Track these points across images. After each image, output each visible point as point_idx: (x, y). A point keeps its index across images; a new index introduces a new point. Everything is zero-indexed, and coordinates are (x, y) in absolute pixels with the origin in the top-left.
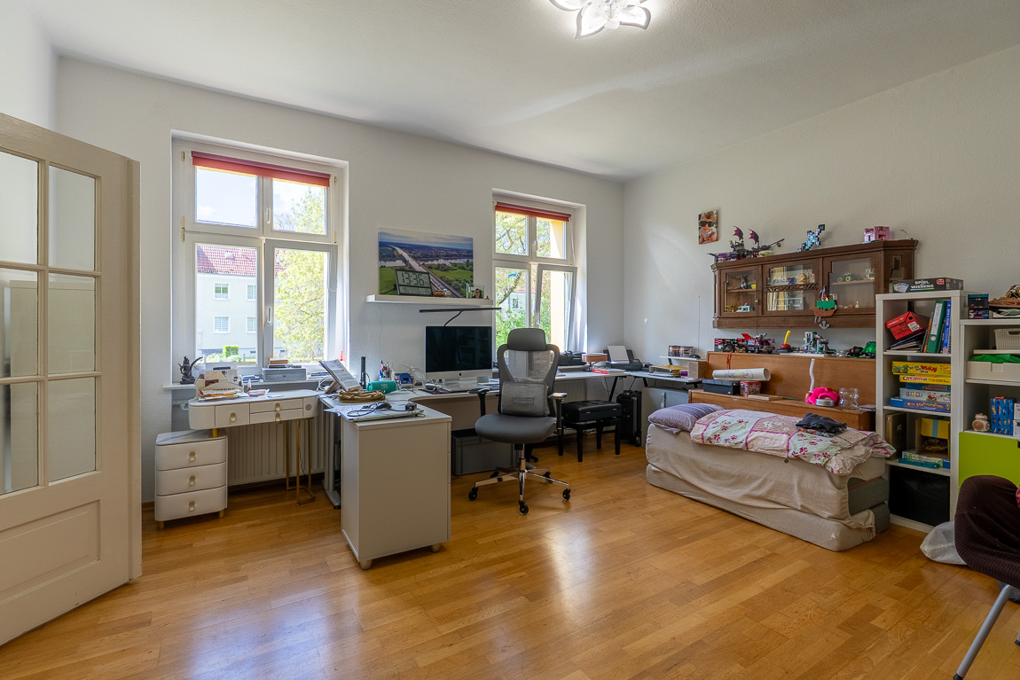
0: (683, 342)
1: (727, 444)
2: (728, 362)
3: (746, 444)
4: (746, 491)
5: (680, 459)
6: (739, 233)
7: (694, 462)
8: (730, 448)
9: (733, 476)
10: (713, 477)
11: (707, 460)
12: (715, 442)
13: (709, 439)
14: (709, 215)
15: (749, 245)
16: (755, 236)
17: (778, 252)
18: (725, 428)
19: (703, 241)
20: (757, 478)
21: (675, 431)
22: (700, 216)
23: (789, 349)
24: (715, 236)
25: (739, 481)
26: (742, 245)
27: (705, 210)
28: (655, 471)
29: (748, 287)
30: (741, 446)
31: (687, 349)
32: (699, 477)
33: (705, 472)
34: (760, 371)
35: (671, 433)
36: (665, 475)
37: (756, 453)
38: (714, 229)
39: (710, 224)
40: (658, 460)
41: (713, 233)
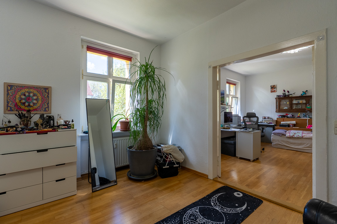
0: (267, 116)
1: (297, 137)
2: (283, 120)
3: (302, 137)
4: (303, 146)
5: (283, 141)
6: (284, 91)
7: (287, 141)
8: (298, 138)
9: (299, 143)
10: (293, 144)
11: (291, 141)
12: (294, 137)
13: (292, 136)
14: (274, 86)
15: (287, 94)
16: (288, 92)
17: (294, 96)
18: (295, 134)
19: (272, 92)
20: (305, 143)
21: (281, 135)
22: (271, 86)
23: (299, 117)
24: (276, 91)
25: (300, 144)
26: (285, 93)
27: (273, 84)
28: (275, 144)
29: (286, 103)
30: (301, 137)
31: (268, 118)
32: (289, 145)
33: (291, 143)
34: (295, 122)
35: (280, 136)
36: (278, 145)
37: (305, 138)
38: (275, 89)
39: (274, 88)
40: (276, 142)
41: (275, 90)
